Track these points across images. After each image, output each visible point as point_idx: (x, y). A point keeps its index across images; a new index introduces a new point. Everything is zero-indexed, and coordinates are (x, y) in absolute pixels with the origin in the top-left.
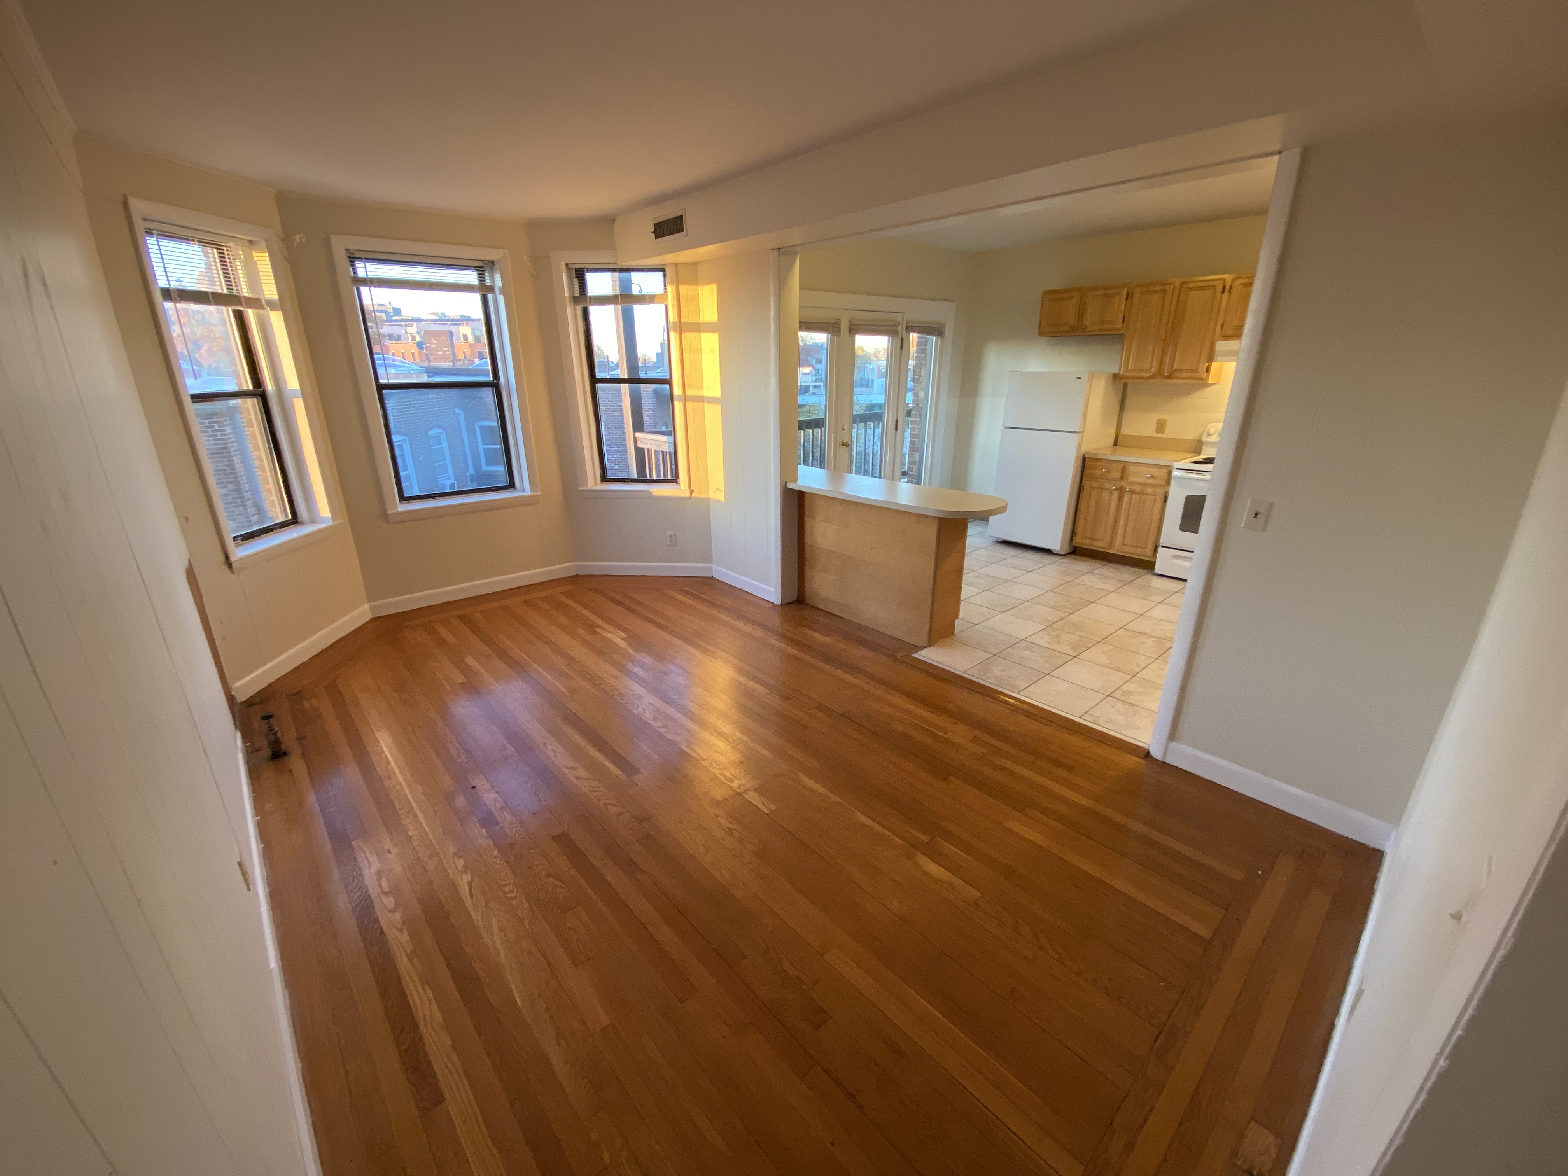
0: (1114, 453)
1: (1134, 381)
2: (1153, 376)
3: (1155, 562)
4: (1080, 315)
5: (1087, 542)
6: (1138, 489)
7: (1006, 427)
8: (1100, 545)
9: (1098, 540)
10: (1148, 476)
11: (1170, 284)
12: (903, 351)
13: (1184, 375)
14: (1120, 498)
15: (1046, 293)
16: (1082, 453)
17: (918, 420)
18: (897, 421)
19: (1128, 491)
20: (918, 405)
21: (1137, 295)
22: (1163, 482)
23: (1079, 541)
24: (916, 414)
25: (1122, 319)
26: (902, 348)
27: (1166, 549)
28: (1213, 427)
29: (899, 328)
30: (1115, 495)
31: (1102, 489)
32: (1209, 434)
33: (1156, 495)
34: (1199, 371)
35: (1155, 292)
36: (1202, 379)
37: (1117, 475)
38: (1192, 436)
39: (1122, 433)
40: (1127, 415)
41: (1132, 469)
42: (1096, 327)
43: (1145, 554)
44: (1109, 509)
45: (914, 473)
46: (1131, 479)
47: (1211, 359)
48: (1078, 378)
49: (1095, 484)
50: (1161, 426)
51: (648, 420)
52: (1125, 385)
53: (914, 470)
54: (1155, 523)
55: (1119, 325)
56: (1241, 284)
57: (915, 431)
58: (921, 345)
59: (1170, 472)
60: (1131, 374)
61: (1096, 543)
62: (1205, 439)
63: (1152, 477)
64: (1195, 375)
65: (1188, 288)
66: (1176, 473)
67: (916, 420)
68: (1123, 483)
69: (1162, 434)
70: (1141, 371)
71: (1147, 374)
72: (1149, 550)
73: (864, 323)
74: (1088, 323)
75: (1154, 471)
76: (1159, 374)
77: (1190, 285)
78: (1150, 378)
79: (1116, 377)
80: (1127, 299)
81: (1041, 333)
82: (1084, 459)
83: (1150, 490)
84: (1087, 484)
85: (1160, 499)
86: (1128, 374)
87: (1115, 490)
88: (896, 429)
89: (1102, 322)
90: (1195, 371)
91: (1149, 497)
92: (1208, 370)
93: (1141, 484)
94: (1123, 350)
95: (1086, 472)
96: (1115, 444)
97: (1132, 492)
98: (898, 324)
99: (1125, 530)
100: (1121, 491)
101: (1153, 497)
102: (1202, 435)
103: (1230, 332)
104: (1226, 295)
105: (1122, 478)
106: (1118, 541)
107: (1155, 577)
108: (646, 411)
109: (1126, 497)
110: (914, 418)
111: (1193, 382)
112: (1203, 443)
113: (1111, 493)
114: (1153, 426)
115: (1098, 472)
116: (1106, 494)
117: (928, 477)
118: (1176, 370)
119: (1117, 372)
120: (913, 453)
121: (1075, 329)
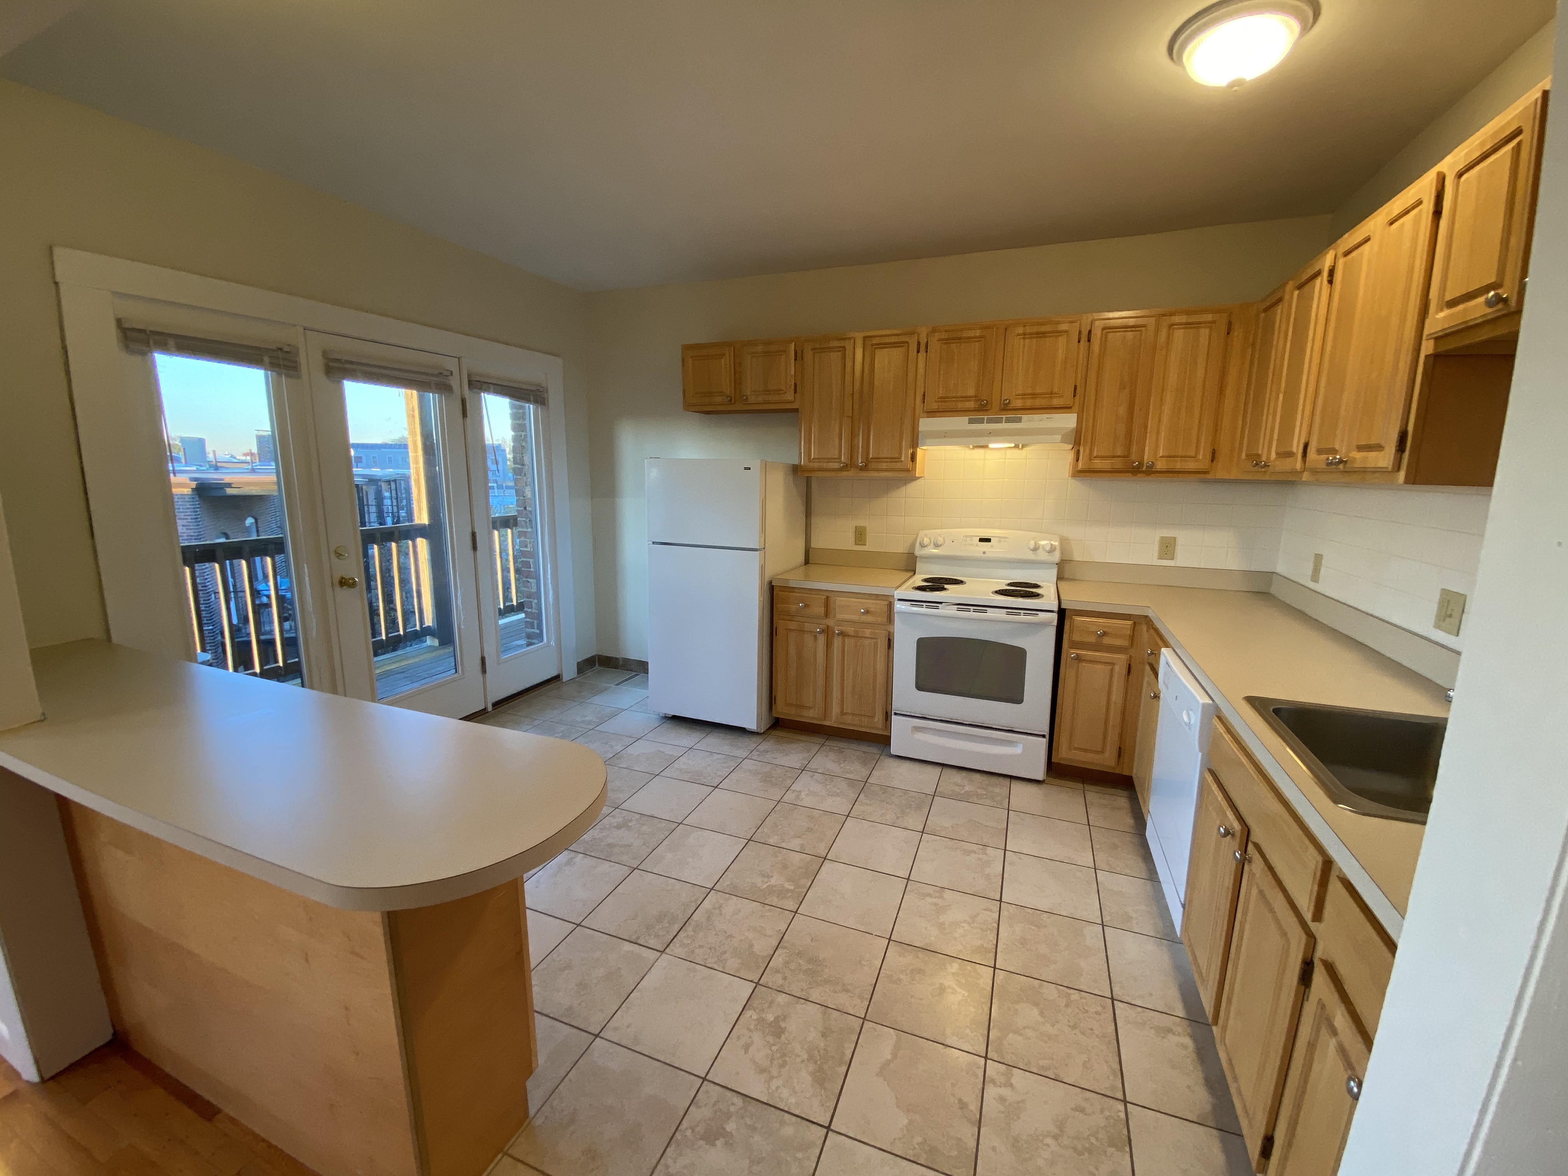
0: (807, 577)
1: (820, 474)
2: (845, 468)
3: (890, 737)
4: (738, 382)
5: (793, 711)
6: (850, 630)
7: (654, 543)
8: (811, 715)
9: (810, 708)
10: (862, 611)
11: (850, 339)
12: (469, 420)
13: (884, 466)
14: (829, 645)
15: (687, 348)
16: (767, 580)
17: (529, 530)
18: (474, 535)
19: (839, 634)
20: (525, 508)
21: (808, 355)
22: (884, 620)
23: (783, 710)
24: (525, 522)
25: (793, 387)
26: (464, 414)
27: (904, 718)
28: (926, 536)
29: (454, 382)
30: (822, 639)
31: (801, 631)
32: (923, 546)
33: (875, 638)
34: (903, 459)
35: (831, 349)
36: (908, 470)
37: (821, 610)
38: (900, 548)
39: (813, 545)
40: (815, 521)
41: (840, 601)
42: (760, 399)
43: (876, 725)
44: (815, 661)
45: (534, 611)
46: (840, 616)
47: (915, 444)
48: (746, 469)
49: (793, 625)
50: (860, 535)
51: (185, 531)
52: (808, 480)
53: (534, 605)
54: (881, 680)
55: (790, 396)
56: (939, 340)
57: (526, 546)
58: (519, 419)
59: (890, 606)
60: (816, 465)
61: (805, 713)
62: (918, 552)
63: (867, 612)
64: (898, 466)
65: (873, 345)
66: (899, 606)
67: (525, 530)
68: (830, 622)
69: (862, 547)
70: (829, 460)
71: (836, 466)
72: (879, 717)
73: (364, 361)
74: (749, 393)
75: (871, 604)
76: (850, 465)
77: (875, 341)
78: (841, 470)
79: (796, 469)
80: (795, 360)
81: (689, 406)
82: (772, 588)
83: (867, 632)
84: (780, 624)
85: (882, 644)
86: (812, 465)
87: (820, 633)
88: (475, 548)
89: (767, 392)
90: (897, 459)
91: (867, 642)
92: (913, 458)
93: (854, 622)
94: (800, 432)
95: (778, 606)
96: (807, 562)
97: (843, 634)
98: (449, 373)
99: (842, 693)
100: (827, 632)
101: (874, 641)
102: (913, 545)
103: (935, 406)
104: (922, 354)
105: (827, 615)
106: (835, 709)
107: (891, 760)
108: (180, 519)
109: (837, 642)
110: (523, 527)
111: (896, 474)
112: (917, 557)
113: (815, 637)
114: (851, 536)
115: (793, 608)
116: (808, 638)
117: (551, 618)
118: (871, 458)
119: (797, 463)
120: (529, 580)
121: (733, 401)
